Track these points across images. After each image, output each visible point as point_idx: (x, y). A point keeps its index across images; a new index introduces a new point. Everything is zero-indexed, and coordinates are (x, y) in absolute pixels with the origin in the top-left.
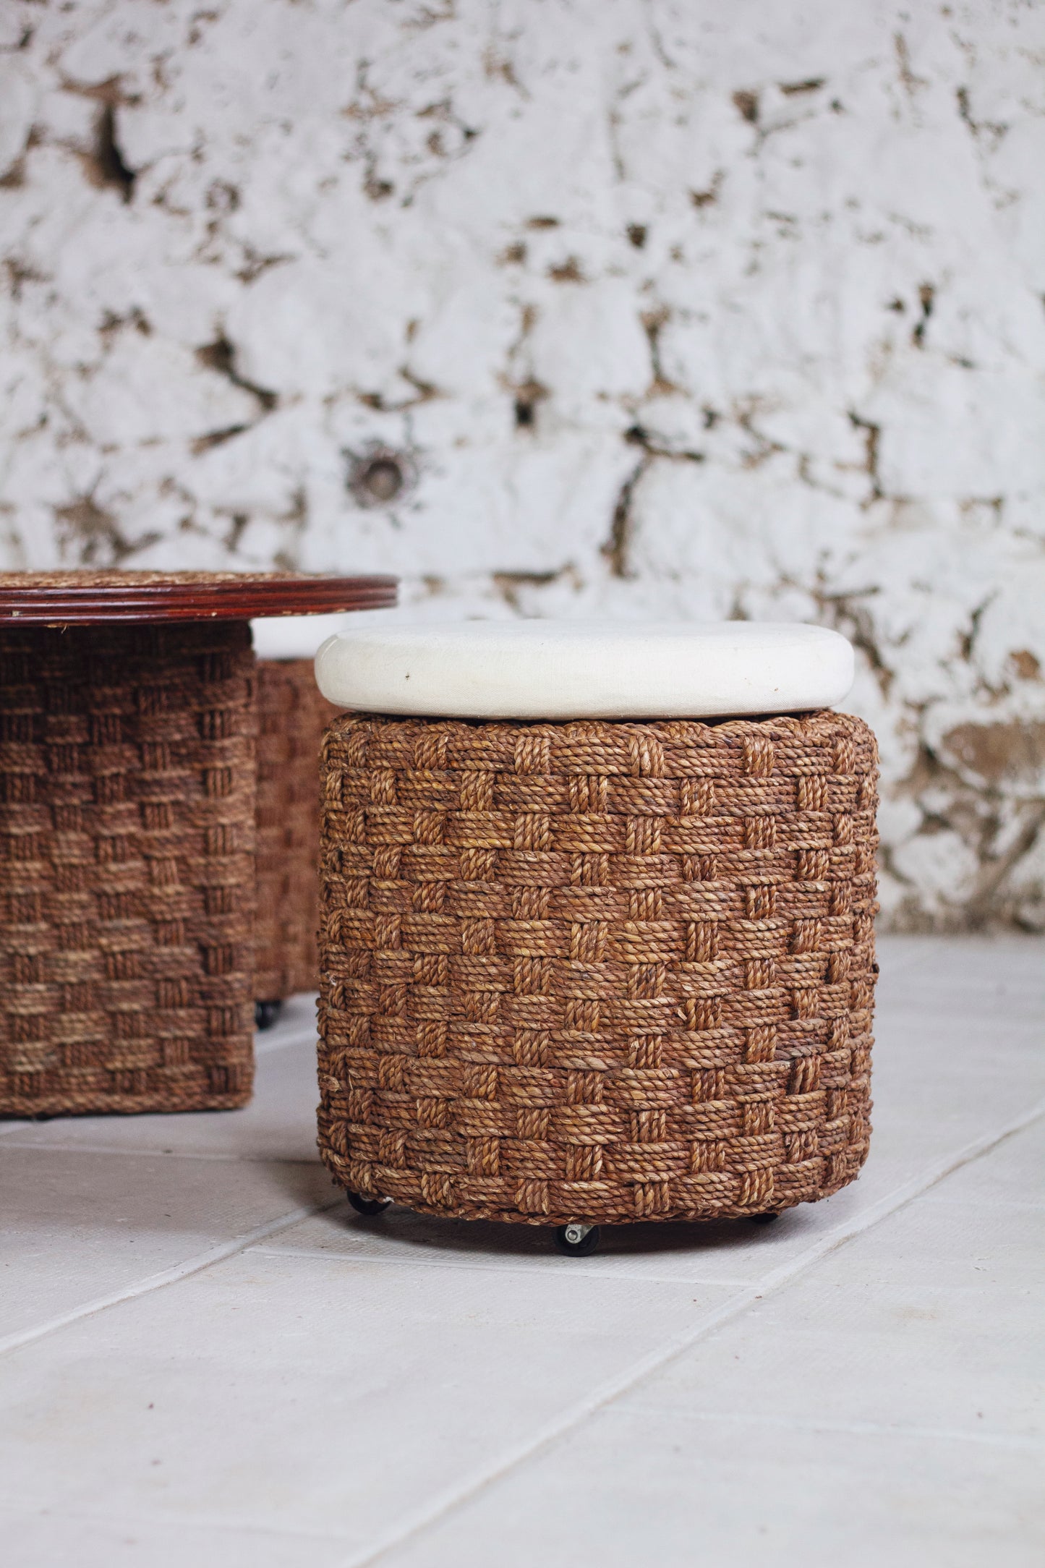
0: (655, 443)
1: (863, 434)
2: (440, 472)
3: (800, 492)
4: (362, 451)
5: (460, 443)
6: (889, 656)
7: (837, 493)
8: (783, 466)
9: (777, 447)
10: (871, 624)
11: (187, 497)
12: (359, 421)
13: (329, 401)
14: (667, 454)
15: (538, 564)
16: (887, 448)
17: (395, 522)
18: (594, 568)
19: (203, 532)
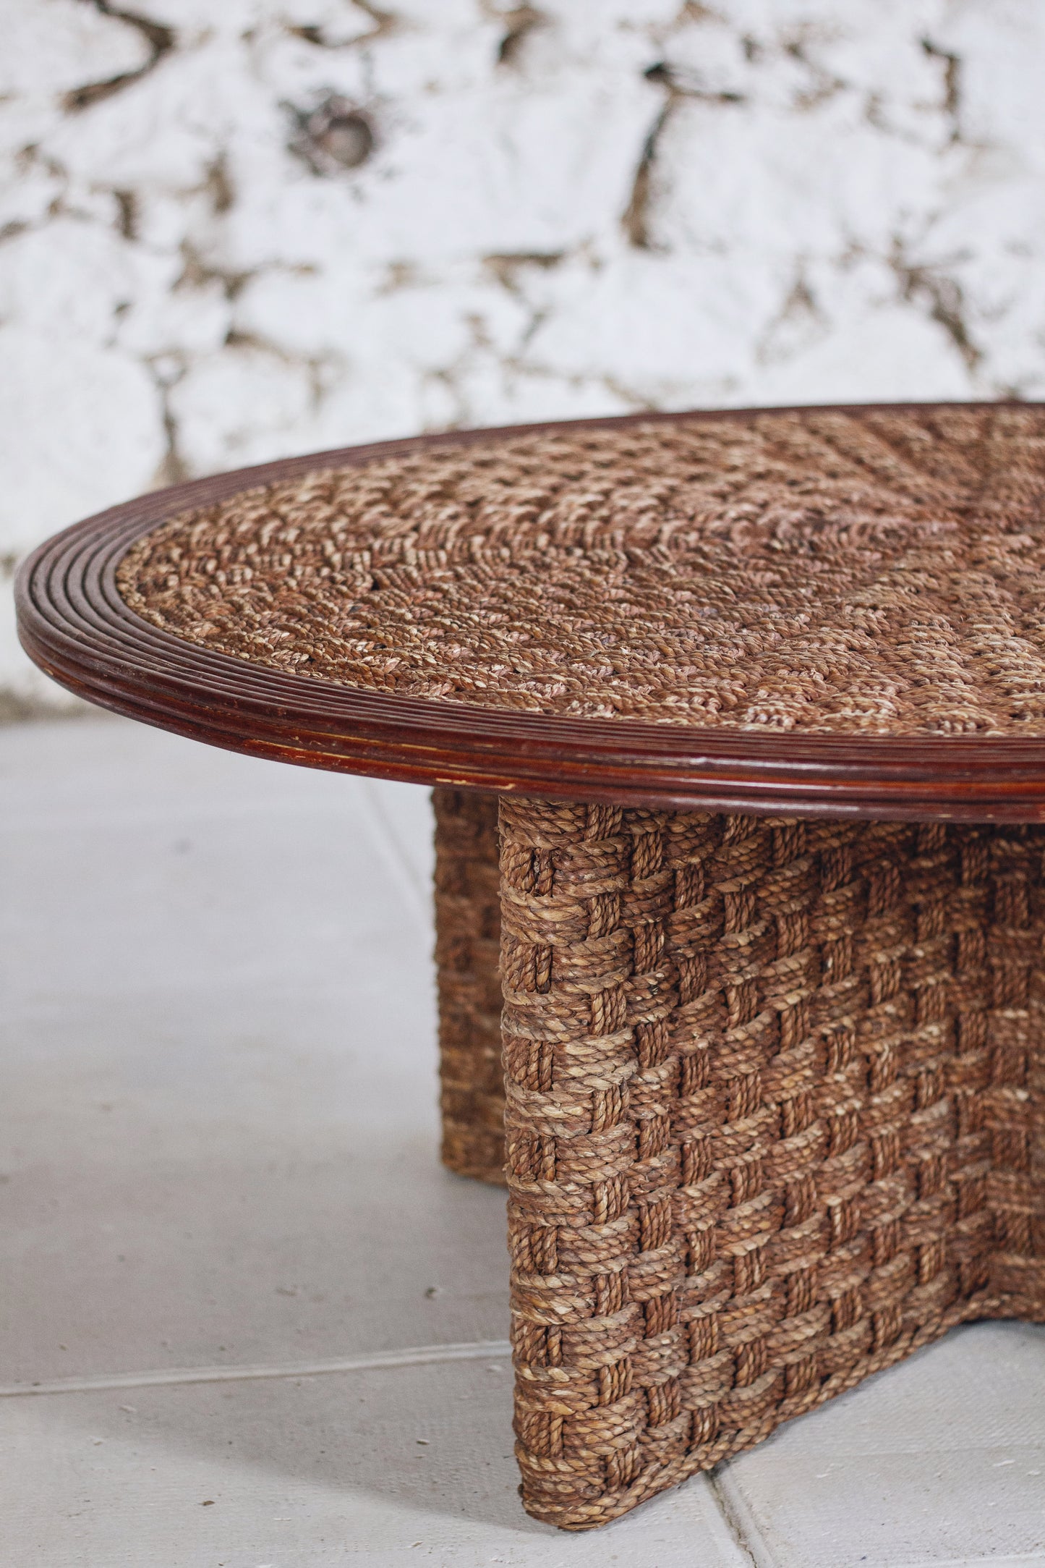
0: (680, 82)
1: (939, 67)
2: (415, 128)
3: (869, 139)
4: (309, 103)
5: (432, 87)
6: (979, 333)
7: (912, 138)
8: (847, 107)
9: (840, 85)
10: (959, 294)
11: (56, 169)
12: (302, 64)
13: (249, 36)
14: (697, 95)
15: (544, 240)
16: (973, 81)
17: (358, 195)
18: (612, 242)
19: (81, 216)
